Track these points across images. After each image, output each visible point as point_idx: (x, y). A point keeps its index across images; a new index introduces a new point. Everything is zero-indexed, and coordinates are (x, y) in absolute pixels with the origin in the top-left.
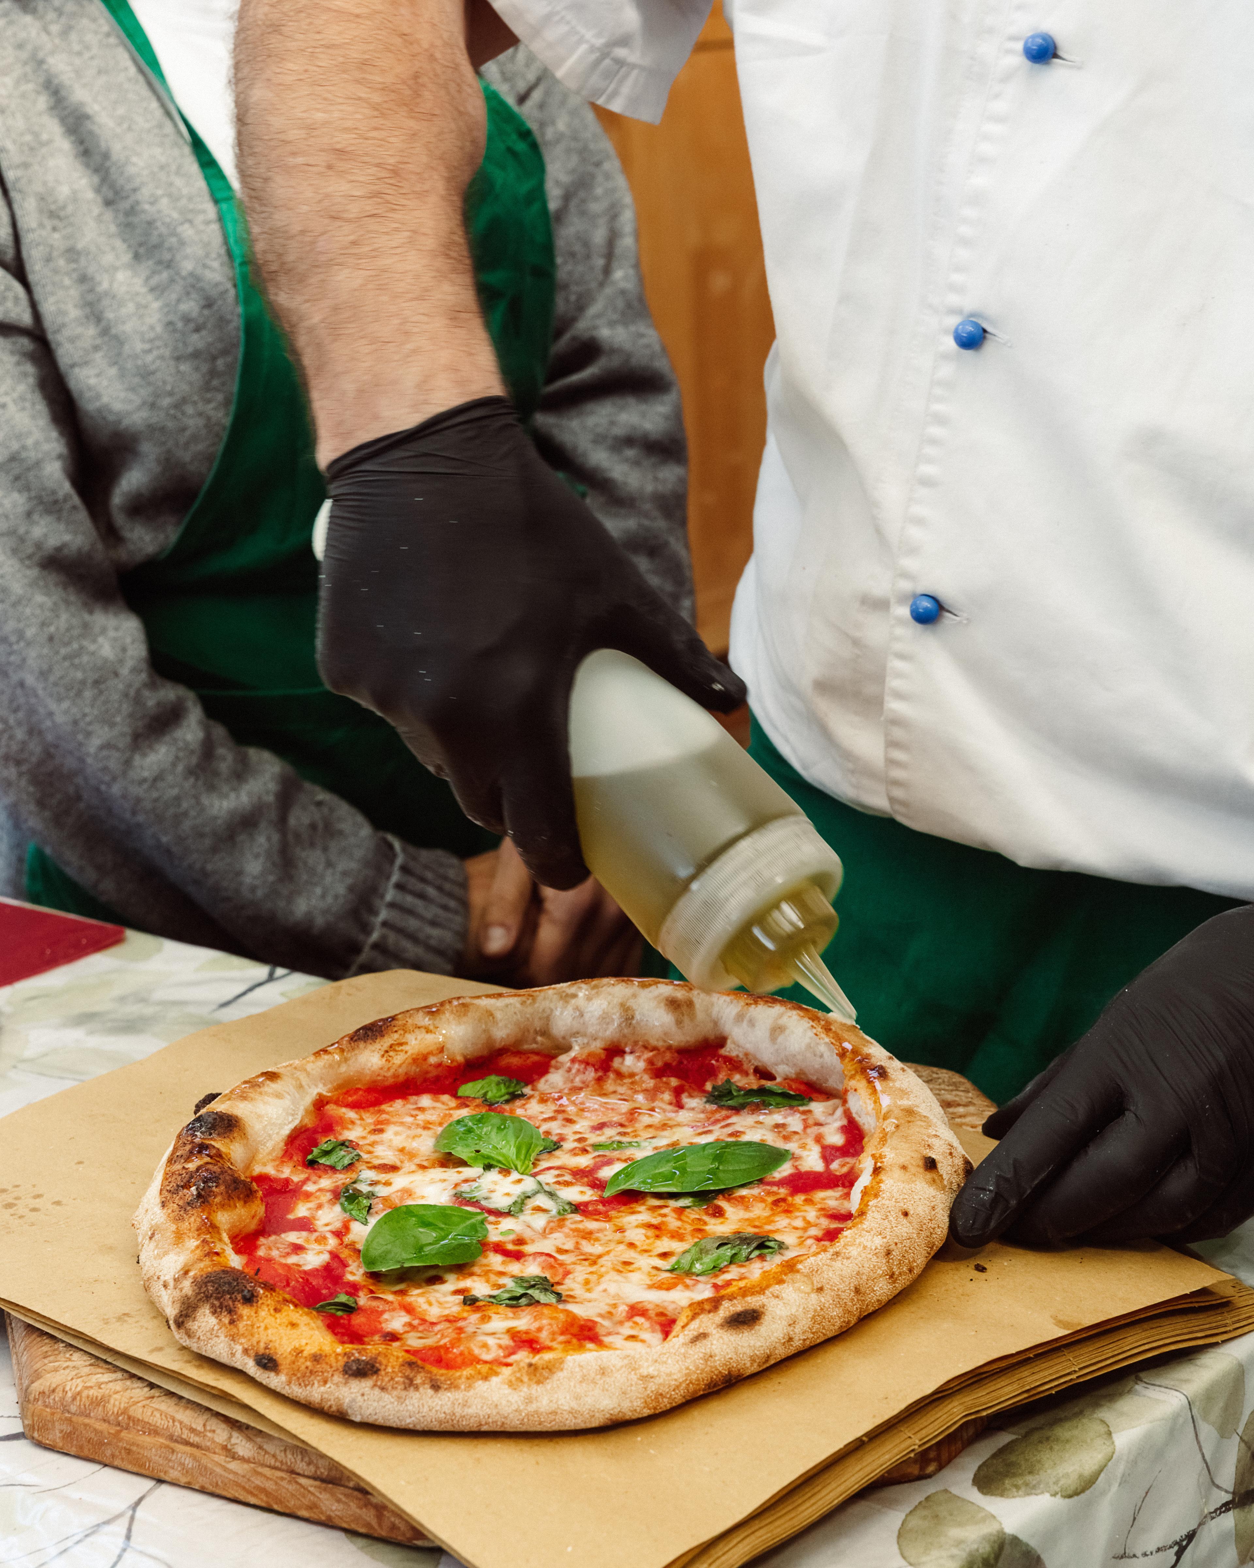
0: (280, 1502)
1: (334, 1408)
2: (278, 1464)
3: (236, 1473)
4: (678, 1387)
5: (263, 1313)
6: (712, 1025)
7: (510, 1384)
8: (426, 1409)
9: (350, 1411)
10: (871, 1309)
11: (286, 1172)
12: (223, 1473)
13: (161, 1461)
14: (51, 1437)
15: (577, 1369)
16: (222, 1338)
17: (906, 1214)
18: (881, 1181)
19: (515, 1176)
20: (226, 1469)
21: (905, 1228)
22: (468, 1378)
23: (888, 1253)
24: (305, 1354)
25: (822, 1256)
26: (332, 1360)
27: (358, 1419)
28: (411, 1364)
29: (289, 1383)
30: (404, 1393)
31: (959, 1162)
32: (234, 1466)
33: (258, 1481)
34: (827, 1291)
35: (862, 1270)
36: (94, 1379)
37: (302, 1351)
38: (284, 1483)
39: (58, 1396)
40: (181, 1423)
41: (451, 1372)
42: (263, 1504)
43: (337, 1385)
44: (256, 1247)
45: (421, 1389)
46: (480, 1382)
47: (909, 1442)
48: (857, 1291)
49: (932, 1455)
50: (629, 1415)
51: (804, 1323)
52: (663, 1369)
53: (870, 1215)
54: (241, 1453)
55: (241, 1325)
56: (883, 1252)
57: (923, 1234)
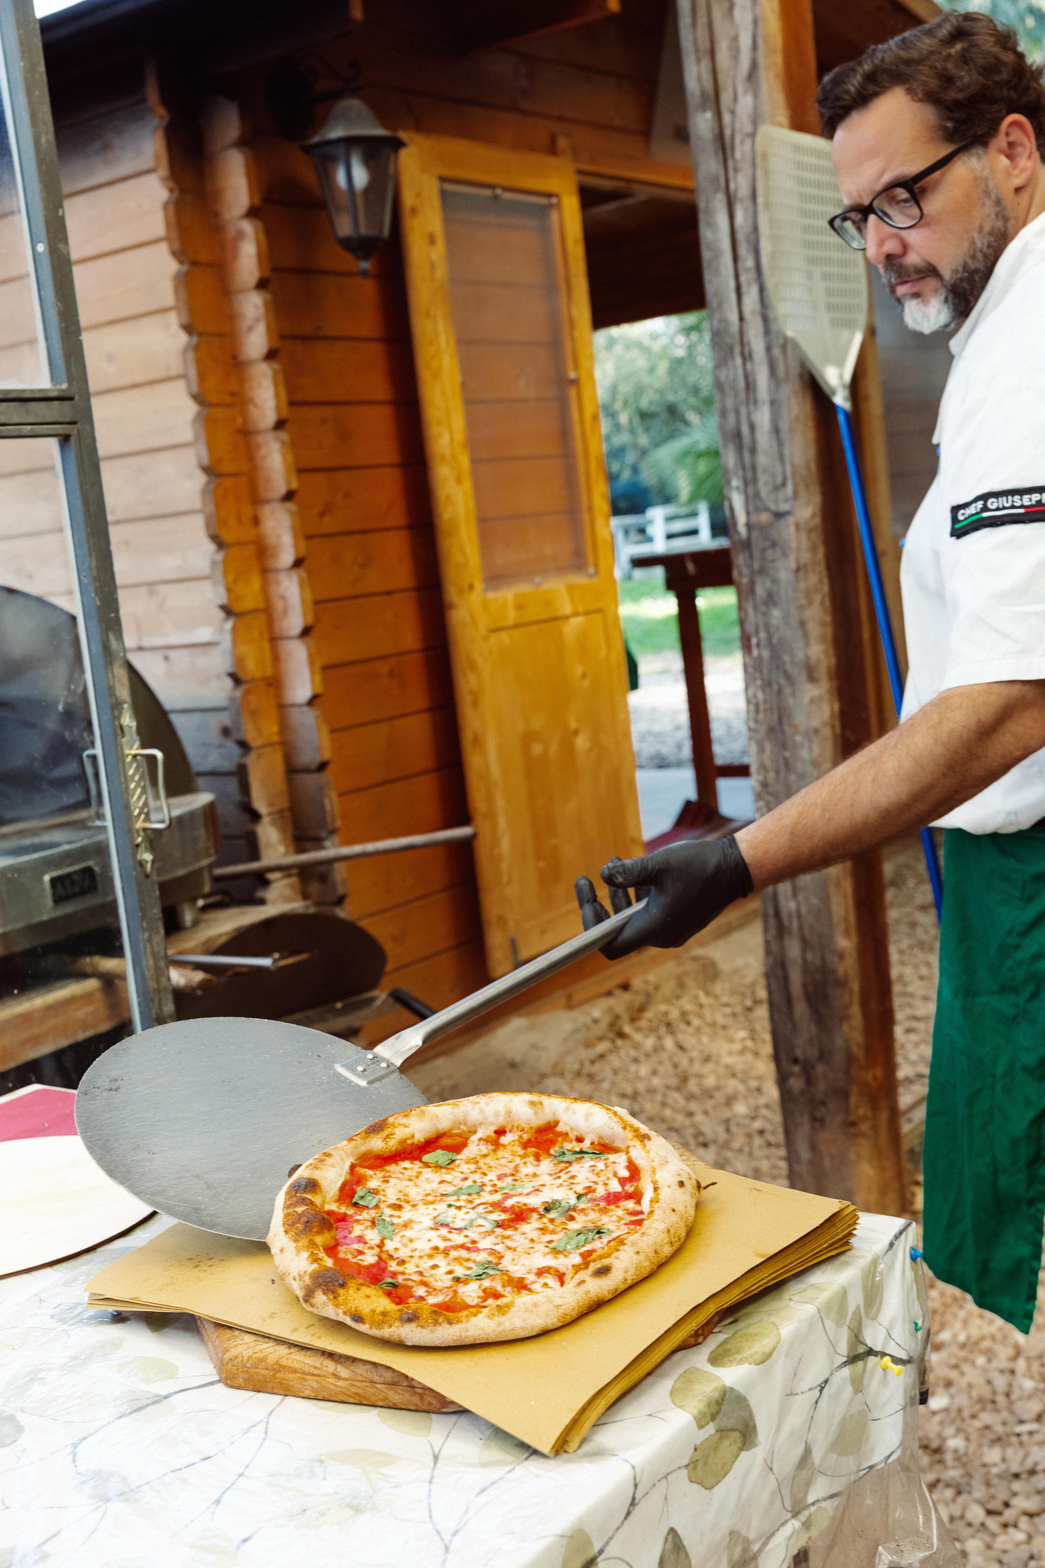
0: (367, 1399)
1: (397, 1340)
2: (364, 1379)
3: (341, 1387)
4: (573, 1309)
5: (351, 1292)
6: (552, 1114)
7: (489, 1317)
8: (446, 1335)
9: (406, 1340)
10: (663, 1261)
11: (343, 1209)
12: (335, 1388)
13: (300, 1386)
14: (237, 1382)
15: (522, 1306)
16: (331, 1306)
17: (674, 1210)
18: (659, 1194)
19: (464, 1210)
20: (335, 1386)
21: (674, 1218)
22: (466, 1317)
23: (669, 1231)
24: (378, 1312)
25: (636, 1235)
26: (392, 1314)
27: (410, 1344)
28: (435, 1312)
29: (371, 1328)
30: (434, 1328)
31: (694, 1182)
32: (340, 1383)
33: (354, 1390)
34: (641, 1253)
35: (657, 1241)
36: (258, 1348)
37: (375, 1311)
38: (368, 1389)
39: (239, 1360)
40: (308, 1364)
41: (456, 1314)
42: (357, 1402)
43: (397, 1327)
44: (338, 1253)
45: (443, 1325)
46: (473, 1318)
47: (691, 1325)
48: (656, 1252)
49: (700, 1332)
50: (551, 1327)
51: (632, 1271)
52: (566, 1301)
53: (656, 1212)
54: (343, 1376)
55: (340, 1299)
56: (666, 1230)
57: (683, 1220)
